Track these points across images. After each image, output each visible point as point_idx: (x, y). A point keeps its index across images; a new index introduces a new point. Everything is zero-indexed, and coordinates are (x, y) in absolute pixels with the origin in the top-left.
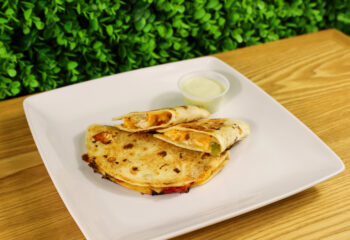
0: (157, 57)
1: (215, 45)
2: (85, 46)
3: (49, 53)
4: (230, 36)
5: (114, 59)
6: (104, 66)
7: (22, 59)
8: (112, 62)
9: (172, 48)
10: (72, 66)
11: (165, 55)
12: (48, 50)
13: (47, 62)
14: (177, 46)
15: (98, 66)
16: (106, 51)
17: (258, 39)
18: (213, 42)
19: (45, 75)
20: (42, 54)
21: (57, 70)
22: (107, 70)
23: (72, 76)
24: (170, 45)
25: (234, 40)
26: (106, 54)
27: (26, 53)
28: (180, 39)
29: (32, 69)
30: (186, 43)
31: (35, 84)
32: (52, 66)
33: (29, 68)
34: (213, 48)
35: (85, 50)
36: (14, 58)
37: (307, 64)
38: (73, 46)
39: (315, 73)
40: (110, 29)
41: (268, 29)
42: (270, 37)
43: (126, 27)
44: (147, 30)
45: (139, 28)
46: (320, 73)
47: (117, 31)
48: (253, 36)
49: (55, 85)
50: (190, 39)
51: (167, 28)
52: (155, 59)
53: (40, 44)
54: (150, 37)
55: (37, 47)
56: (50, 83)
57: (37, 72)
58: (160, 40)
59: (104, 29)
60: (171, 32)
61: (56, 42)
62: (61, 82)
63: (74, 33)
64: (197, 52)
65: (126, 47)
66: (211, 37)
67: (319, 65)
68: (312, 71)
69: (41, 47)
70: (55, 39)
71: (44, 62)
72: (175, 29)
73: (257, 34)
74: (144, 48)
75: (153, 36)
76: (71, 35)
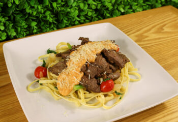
0: (79, 19)
1: (109, 13)
2: (41, 13)
3: (22, 17)
4: (117, 9)
5: (56, 20)
6: (50, 24)
7: (7, 20)
8: (55, 22)
9: (87, 15)
10: (34, 24)
11: (83, 18)
12: (21, 15)
13: (20, 22)
14: (90, 14)
15: (47, 24)
16: (52, 16)
17: (132, 10)
18: (108, 12)
19: (19, 29)
20: (18, 17)
21: (26, 26)
22: (52, 26)
23: (33, 29)
24: (86, 13)
25: (119, 11)
26: (52, 18)
27: (9, 17)
28: (91, 10)
29: (12, 26)
30: (94, 12)
31: (14, 34)
32: (23, 24)
33: (11, 25)
34: (108, 15)
35: (41, 16)
36: (3, 20)
37: (158, 24)
38: (35, 13)
39: (163, 29)
40: (55, 5)
41: (137, 5)
42: (138, 9)
43: (63, 3)
44: (74, 5)
45: (70, 4)
46: (166, 29)
47: (58, 6)
48: (129, 9)
49: (25, 34)
50: (96, 10)
51: (85, 4)
52: (78, 21)
53: (17, 12)
54: (76, 9)
55: (15, 14)
56: (22, 33)
57: (15, 27)
58: (80, 10)
59: (51, 4)
60: (87, 6)
61: (25, 11)
62: (28, 33)
63: (36, 6)
64: (100, 17)
65: (62, 14)
66: (107, 9)
67: (165, 25)
68: (161, 28)
69: (18, 14)
70: (25, 9)
71: (19, 22)
72: (89, 5)
73: (131, 8)
74: (72, 15)
75: (77, 8)
76: (34, 7)
